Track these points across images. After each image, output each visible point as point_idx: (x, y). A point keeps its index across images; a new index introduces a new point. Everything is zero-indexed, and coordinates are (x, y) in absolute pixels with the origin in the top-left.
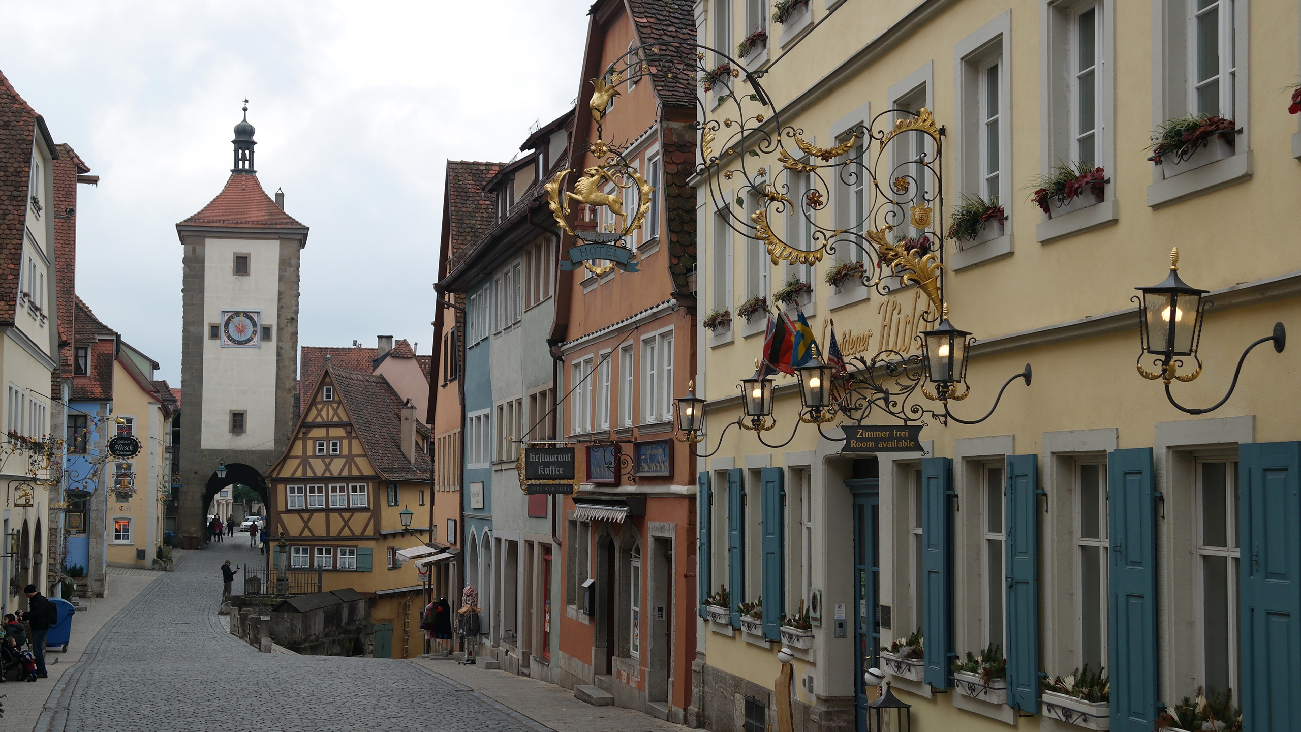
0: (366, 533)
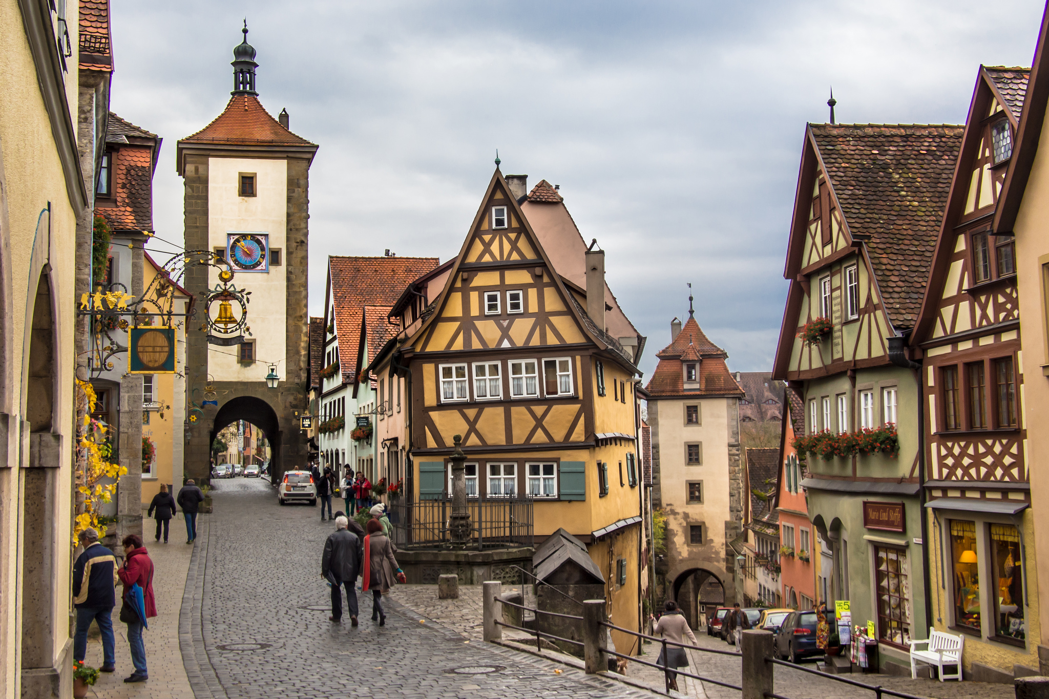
0: (574, 437)
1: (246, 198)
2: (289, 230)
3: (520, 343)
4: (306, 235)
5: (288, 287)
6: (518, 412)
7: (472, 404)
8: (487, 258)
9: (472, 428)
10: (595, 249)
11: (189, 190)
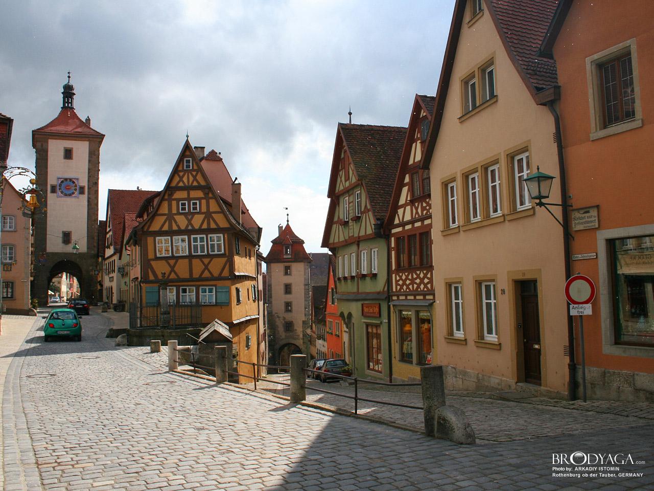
0: (223, 275)
1: (67, 160)
2: (89, 177)
3: (197, 227)
4: (98, 180)
5: (88, 205)
6: (196, 262)
7: (173, 257)
8: (181, 184)
9: (173, 270)
10: (236, 182)
11: (38, 155)
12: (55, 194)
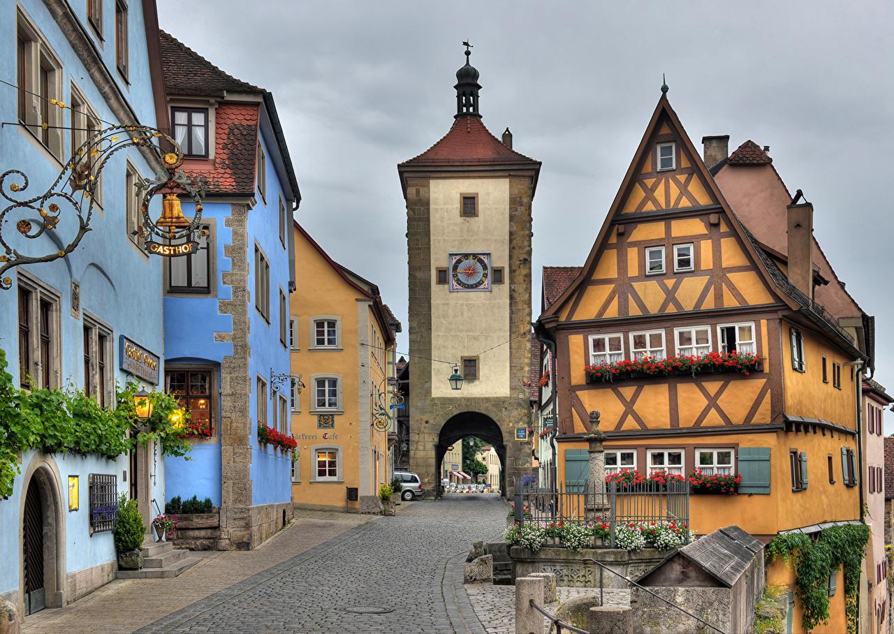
1: (468, 219)
2: (512, 249)
4: (530, 253)
5: (511, 304)
6: (686, 390)
9: (629, 410)
10: (801, 201)
11: (411, 212)
12: (446, 286)
